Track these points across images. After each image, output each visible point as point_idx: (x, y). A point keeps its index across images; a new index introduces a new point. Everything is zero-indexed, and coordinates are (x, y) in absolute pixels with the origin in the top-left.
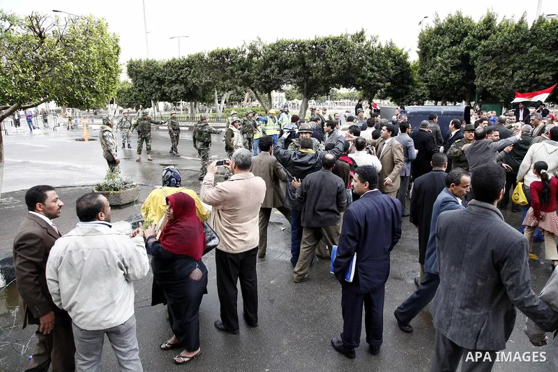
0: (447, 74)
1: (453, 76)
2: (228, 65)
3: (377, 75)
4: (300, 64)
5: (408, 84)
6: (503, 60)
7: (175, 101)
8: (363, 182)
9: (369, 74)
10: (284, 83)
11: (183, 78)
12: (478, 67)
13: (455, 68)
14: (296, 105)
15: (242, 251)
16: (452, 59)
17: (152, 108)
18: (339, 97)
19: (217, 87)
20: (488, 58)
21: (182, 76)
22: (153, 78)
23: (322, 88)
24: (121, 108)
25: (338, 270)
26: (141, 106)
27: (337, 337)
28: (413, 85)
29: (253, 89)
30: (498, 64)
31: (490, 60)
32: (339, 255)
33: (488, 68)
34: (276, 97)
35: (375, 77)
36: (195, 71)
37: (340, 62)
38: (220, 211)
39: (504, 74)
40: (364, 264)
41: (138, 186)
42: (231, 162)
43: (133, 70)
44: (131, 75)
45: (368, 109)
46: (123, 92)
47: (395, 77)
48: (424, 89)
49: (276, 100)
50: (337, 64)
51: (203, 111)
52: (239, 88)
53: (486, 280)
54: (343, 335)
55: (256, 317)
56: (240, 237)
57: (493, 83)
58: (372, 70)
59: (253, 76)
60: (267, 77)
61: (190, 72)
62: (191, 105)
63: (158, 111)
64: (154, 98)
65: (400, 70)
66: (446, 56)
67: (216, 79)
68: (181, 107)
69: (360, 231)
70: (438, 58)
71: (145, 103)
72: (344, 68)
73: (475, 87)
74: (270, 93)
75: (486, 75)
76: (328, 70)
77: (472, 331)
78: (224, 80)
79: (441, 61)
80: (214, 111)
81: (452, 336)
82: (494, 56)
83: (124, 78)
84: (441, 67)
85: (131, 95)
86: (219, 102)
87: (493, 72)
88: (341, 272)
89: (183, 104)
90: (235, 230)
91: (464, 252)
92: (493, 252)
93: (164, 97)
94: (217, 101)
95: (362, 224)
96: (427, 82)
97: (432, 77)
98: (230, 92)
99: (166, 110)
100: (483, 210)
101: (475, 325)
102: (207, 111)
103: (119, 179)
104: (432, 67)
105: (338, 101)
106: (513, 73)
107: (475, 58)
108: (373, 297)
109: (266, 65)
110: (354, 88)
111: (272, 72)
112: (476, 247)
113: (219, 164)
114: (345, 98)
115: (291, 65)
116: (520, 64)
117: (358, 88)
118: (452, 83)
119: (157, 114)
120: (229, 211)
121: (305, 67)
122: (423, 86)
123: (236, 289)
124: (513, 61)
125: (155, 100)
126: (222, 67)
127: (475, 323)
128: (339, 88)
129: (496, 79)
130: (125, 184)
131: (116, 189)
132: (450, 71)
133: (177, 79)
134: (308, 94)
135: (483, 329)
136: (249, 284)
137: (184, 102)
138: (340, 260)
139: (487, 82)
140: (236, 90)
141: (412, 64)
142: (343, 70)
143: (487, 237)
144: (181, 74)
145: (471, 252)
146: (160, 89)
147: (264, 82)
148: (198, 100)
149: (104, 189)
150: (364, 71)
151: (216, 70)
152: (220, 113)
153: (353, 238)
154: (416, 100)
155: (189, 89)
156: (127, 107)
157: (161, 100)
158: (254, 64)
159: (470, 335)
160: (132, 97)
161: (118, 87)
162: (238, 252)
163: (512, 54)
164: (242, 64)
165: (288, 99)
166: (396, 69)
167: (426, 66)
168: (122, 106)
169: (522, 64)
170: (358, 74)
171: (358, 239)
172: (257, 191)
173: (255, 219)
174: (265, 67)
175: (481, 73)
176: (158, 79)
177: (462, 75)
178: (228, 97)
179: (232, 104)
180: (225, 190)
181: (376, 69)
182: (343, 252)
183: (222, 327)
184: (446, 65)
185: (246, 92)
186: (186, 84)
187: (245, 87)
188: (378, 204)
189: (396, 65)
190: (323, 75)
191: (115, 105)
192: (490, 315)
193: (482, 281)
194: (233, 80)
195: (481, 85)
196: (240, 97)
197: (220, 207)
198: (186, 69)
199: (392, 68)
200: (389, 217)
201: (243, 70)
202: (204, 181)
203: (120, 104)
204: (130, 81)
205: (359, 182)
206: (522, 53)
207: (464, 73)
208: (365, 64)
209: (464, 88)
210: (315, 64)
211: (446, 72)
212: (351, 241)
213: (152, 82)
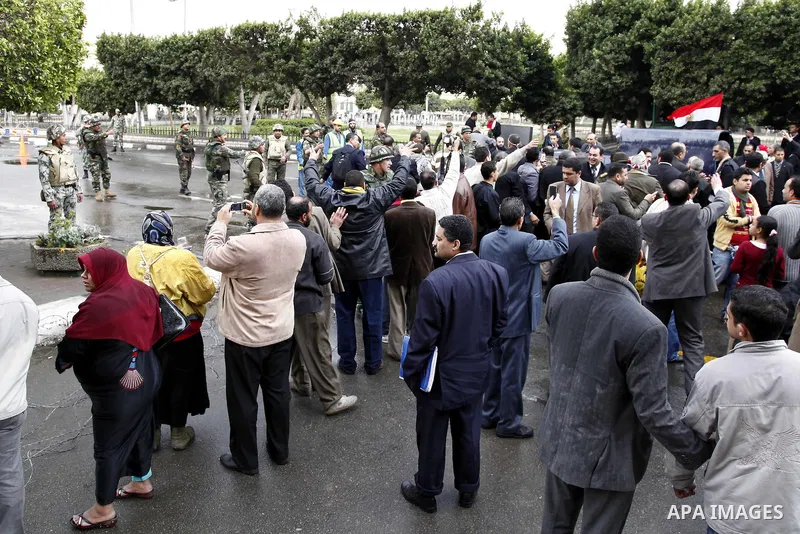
0: (608, 76)
1: (617, 80)
2: (263, 49)
3: (500, 73)
4: (378, 51)
5: (550, 89)
6: (694, 59)
7: (174, 105)
8: (451, 241)
9: (488, 72)
10: (352, 82)
11: (189, 68)
12: (656, 68)
13: (621, 68)
14: (374, 116)
15: (267, 344)
16: (616, 53)
17: (136, 114)
18: (443, 106)
19: (244, 84)
20: (671, 55)
21: (187, 64)
22: (140, 64)
23: (413, 93)
24: (84, 112)
25: (409, 373)
26: (117, 110)
27: (410, 481)
28: (557, 91)
29: (301, 89)
30: (685, 64)
31: (675, 58)
32: (411, 350)
33: (671, 70)
34: (342, 103)
35: (497, 77)
36: (208, 57)
37: (443, 51)
38: (233, 281)
39: (695, 80)
40: (449, 365)
41: (106, 241)
42: (253, 204)
43: (108, 50)
44: (102, 60)
45: (485, 127)
46: (89, 86)
47: (529, 77)
48: (575, 99)
49: (342, 108)
50: (438, 55)
51: (221, 122)
52: (279, 87)
53: (606, 386)
54: (418, 476)
55: (286, 449)
56: (262, 322)
57: (678, 92)
58: (492, 66)
59: (303, 68)
60: (325, 70)
61: (200, 58)
62: (201, 111)
63: (146, 119)
64: (139, 97)
65: (537, 67)
66: (608, 49)
67: (242, 71)
68: (184, 114)
69: (443, 314)
70: (595, 52)
71: (124, 105)
72: (449, 61)
73: (651, 98)
74: (329, 96)
75: (668, 80)
76: (423, 63)
77: (586, 462)
78: (256, 72)
79: (600, 57)
80: (239, 123)
81: (559, 469)
82: (680, 52)
83: (91, 64)
84: (600, 66)
85: (101, 91)
86: (248, 108)
87: (679, 76)
88: (415, 378)
89: (188, 109)
90: (256, 311)
91: (580, 345)
92: (616, 343)
93: (156, 97)
94: (243, 106)
95: (446, 304)
96: (577, 87)
97: (585, 81)
98: (266, 93)
99: (159, 119)
100: (608, 282)
101: (591, 453)
102: (228, 122)
103: (76, 229)
104: (586, 64)
105: (442, 113)
106: (708, 80)
107: (652, 54)
108: (465, 416)
109: (324, 51)
110: (464, 93)
111: (334, 62)
112: (596, 336)
113: (234, 207)
114: (452, 108)
115: (364, 53)
116: (718, 65)
117: (470, 94)
118: (616, 91)
119: (143, 123)
120: (247, 281)
121: (386, 58)
122: (572, 93)
123: (256, 404)
124: (708, 61)
125: (142, 102)
126: (253, 50)
127: (591, 450)
128: (440, 93)
129: (684, 87)
130: (86, 236)
131: (69, 245)
132: (612, 72)
133: (178, 69)
134: (391, 99)
135: (601, 459)
136: (275, 396)
137: (189, 106)
138: (413, 358)
139: (670, 91)
140: (275, 89)
141: (556, 58)
142: (447, 63)
143: (611, 322)
144: (186, 60)
145: (589, 344)
146: (151, 83)
147: (320, 78)
148: (212, 104)
149: (49, 244)
150: (480, 67)
151: (242, 56)
152: (247, 126)
153: (432, 324)
154: (562, 115)
155: (199, 85)
156: (95, 111)
157: (151, 101)
158: (304, 49)
159: (583, 467)
160: (103, 95)
161: (81, 78)
162: (261, 345)
163: (707, 49)
164: (285, 49)
165: (361, 106)
166: (530, 66)
167: (577, 63)
168: (86, 109)
169: (721, 66)
170: (470, 72)
171: (440, 325)
172: (291, 251)
173: (288, 294)
174: (322, 56)
175: (661, 77)
176: (148, 67)
177: (632, 78)
178: (263, 101)
179: (269, 112)
180: (241, 247)
181: (499, 64)
182: (417, 346)
183: (232, 464)
184: (607, 62)
185: (292, 93)
186: (193, 77)
187: (289, 86)
188: (471, 273)
189: (531, 58)
190: (414, 71)
191: (75, 107)
192: (612, 438)
193: (603, 386)
194: (271, 73)
195: (660, 96)
196: (282, 102)
197: (233, 275)
198: (194, 52)
199: (524, 63)
200: (489, 293)
201: (287, 58)
202: (210, 234)
203: (83, 106)
204: (101, 68)
205: (445, 240)
206: (722, 49)
207: (635, 76)
208: (482, 56)
209: (634, 99)
210: (401, 54)
211: (606, 73)
212: (429, 329)
213: (137, 72)
